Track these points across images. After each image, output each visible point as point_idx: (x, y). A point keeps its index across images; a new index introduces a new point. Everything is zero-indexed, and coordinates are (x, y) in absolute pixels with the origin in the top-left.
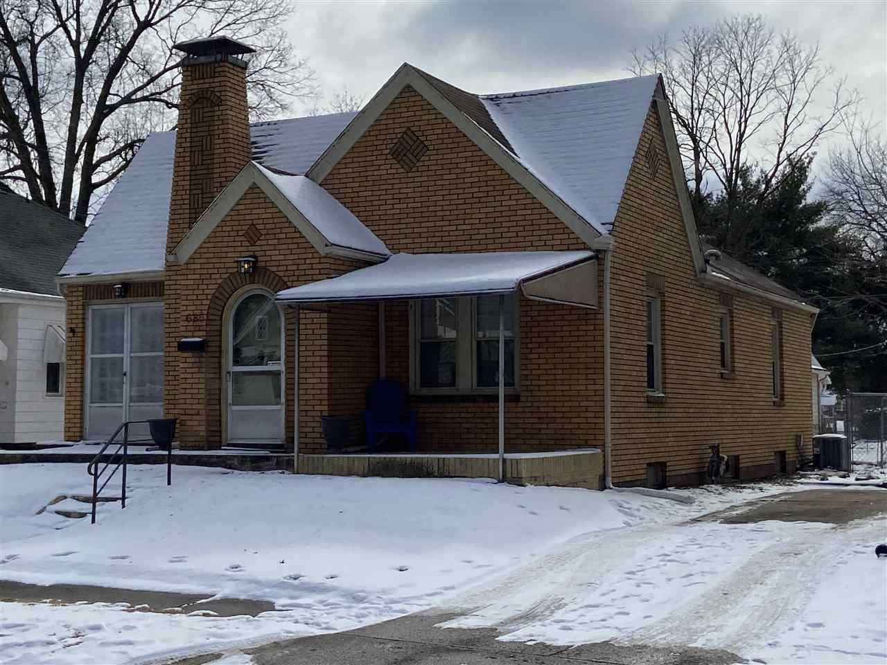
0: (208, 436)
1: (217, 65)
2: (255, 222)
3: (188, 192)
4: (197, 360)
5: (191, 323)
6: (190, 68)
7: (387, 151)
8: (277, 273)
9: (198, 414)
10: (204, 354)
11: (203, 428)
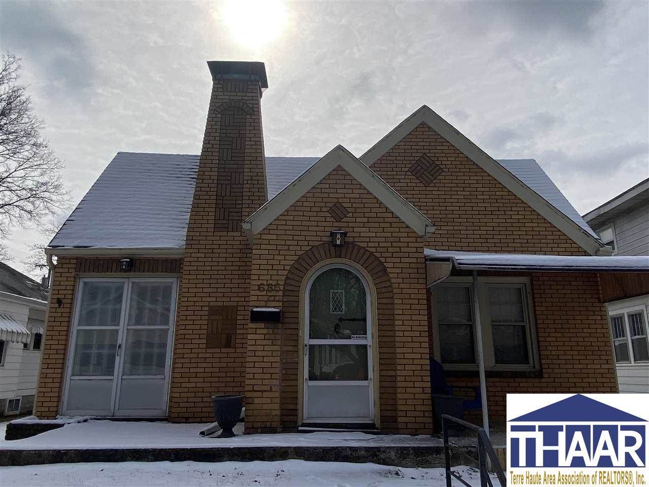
0: (282, 415)
1: (250, 83)
2: (340, 200)
3: (215, 181)
4: (271, 331)
5: (264, 293)
6: (221, 82)
7: (407, 169)
8: (368, 249)
9: (271, 391)
10: (280, 325)
11: (277, 406)
